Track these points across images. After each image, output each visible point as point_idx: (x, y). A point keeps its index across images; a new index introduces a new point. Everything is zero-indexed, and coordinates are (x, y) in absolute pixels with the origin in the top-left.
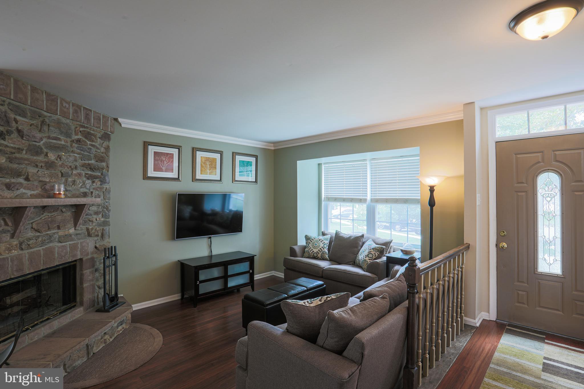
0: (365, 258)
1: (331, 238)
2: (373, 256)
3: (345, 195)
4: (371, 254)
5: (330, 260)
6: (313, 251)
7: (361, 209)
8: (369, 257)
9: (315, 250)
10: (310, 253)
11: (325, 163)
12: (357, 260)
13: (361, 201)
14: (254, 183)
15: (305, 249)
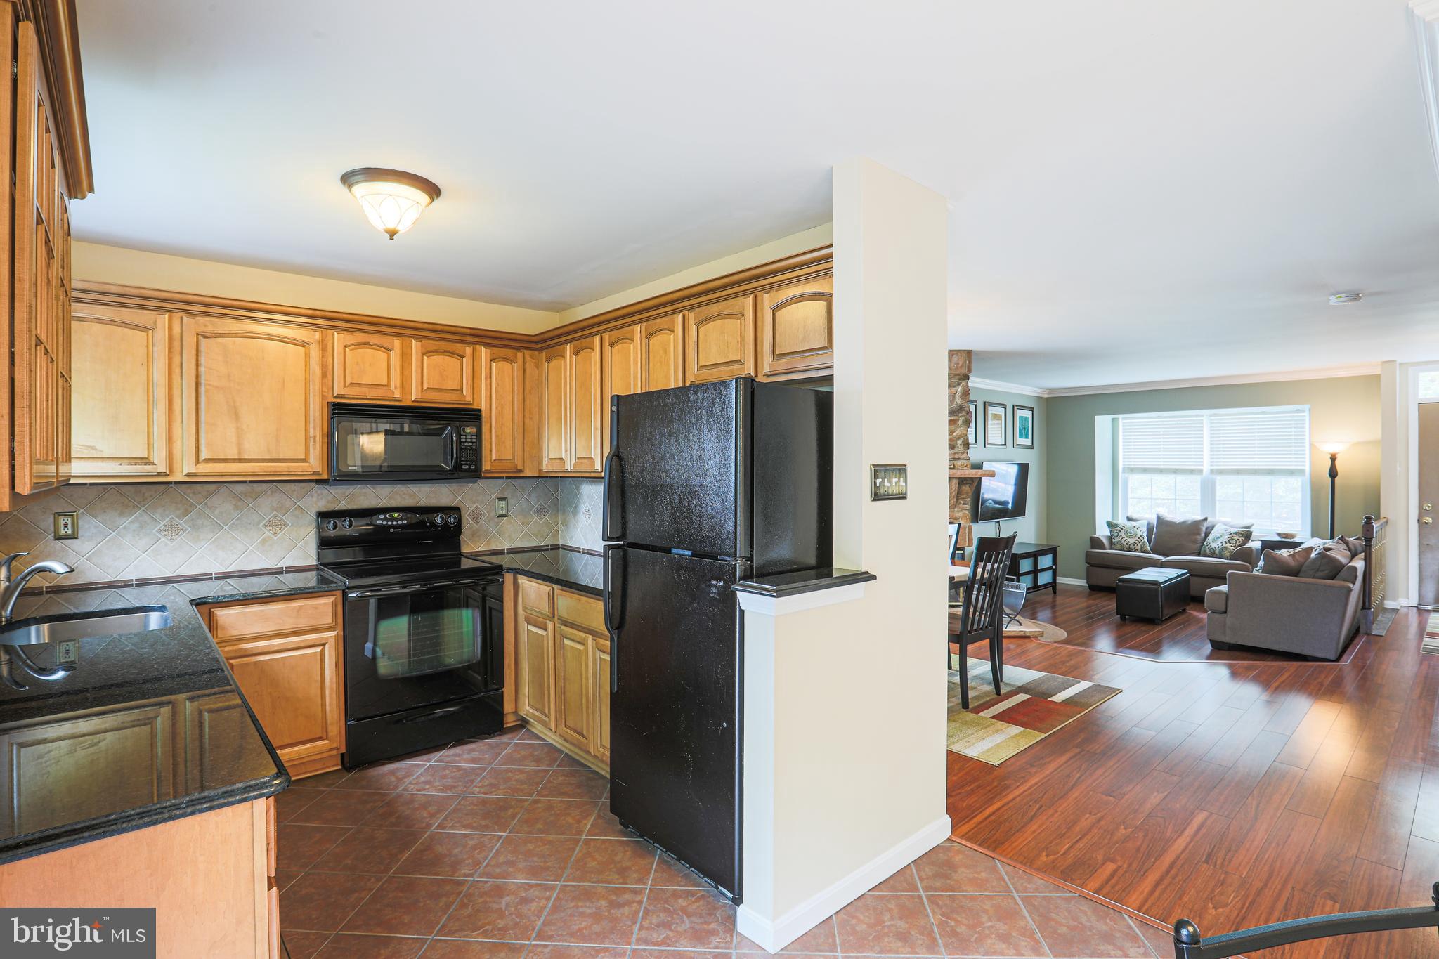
0: (1224, 546)
1: (1148, 524)
2: (1236, 543)
3: (1162, 463)
4: (1234, 540)
5: (1153, 553)
6: (1129, 542)
7: (1191, 485)
8: (1232, 544)
9: (1132, 541)
10: (1123, 544)
11: (1123, 418)
12: (1208, 550)
13: (1192, 472)
14: (1031, 447)
15: (1113, 540)
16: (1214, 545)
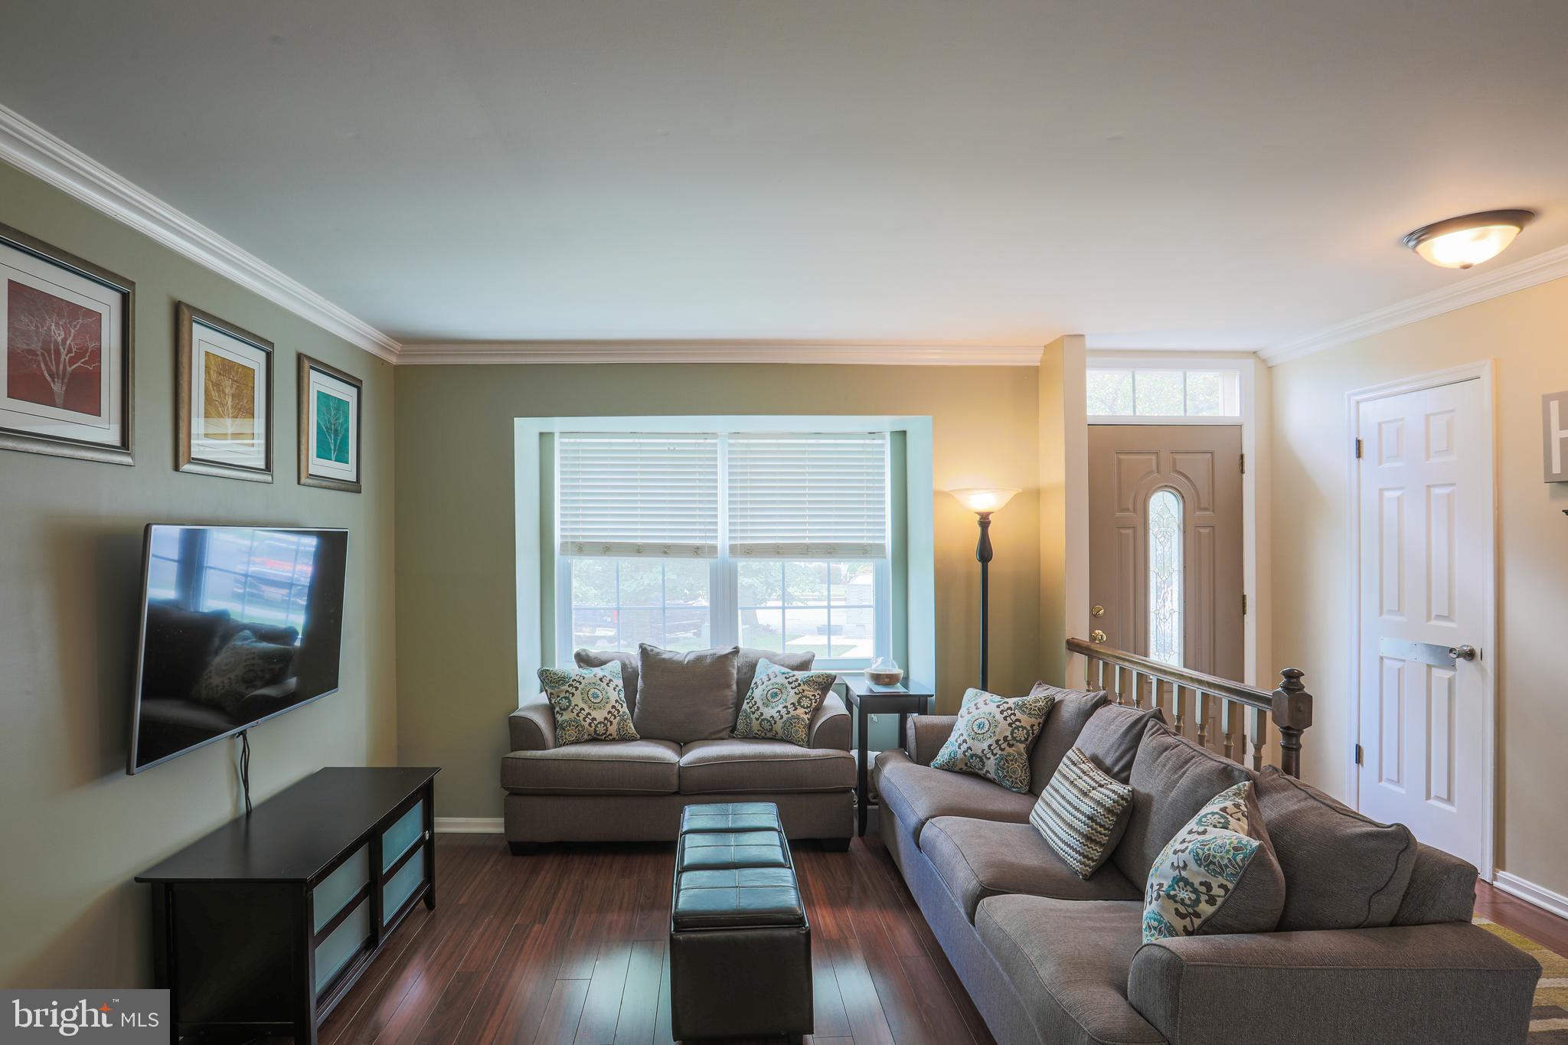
0: (793, 713)
1: (624, 667)
2: (811, 704)
3: (639, 534)
4: (806, 697)
5: (643, 738)
6: (594, 719)
8: (803, 707)
9: (599, 715)
10: (583, 727)
11: (563, 434)
12: (755, 724)
13: (697, 551)
14: (354, 487)
15: (558, 717)
16: (769, 712)
